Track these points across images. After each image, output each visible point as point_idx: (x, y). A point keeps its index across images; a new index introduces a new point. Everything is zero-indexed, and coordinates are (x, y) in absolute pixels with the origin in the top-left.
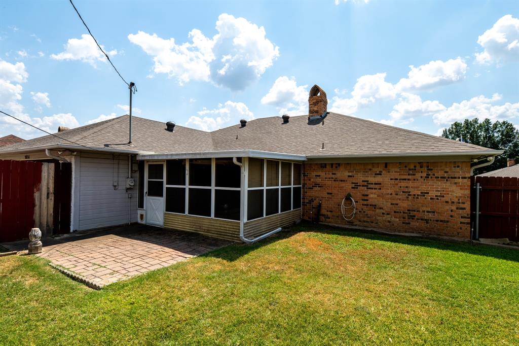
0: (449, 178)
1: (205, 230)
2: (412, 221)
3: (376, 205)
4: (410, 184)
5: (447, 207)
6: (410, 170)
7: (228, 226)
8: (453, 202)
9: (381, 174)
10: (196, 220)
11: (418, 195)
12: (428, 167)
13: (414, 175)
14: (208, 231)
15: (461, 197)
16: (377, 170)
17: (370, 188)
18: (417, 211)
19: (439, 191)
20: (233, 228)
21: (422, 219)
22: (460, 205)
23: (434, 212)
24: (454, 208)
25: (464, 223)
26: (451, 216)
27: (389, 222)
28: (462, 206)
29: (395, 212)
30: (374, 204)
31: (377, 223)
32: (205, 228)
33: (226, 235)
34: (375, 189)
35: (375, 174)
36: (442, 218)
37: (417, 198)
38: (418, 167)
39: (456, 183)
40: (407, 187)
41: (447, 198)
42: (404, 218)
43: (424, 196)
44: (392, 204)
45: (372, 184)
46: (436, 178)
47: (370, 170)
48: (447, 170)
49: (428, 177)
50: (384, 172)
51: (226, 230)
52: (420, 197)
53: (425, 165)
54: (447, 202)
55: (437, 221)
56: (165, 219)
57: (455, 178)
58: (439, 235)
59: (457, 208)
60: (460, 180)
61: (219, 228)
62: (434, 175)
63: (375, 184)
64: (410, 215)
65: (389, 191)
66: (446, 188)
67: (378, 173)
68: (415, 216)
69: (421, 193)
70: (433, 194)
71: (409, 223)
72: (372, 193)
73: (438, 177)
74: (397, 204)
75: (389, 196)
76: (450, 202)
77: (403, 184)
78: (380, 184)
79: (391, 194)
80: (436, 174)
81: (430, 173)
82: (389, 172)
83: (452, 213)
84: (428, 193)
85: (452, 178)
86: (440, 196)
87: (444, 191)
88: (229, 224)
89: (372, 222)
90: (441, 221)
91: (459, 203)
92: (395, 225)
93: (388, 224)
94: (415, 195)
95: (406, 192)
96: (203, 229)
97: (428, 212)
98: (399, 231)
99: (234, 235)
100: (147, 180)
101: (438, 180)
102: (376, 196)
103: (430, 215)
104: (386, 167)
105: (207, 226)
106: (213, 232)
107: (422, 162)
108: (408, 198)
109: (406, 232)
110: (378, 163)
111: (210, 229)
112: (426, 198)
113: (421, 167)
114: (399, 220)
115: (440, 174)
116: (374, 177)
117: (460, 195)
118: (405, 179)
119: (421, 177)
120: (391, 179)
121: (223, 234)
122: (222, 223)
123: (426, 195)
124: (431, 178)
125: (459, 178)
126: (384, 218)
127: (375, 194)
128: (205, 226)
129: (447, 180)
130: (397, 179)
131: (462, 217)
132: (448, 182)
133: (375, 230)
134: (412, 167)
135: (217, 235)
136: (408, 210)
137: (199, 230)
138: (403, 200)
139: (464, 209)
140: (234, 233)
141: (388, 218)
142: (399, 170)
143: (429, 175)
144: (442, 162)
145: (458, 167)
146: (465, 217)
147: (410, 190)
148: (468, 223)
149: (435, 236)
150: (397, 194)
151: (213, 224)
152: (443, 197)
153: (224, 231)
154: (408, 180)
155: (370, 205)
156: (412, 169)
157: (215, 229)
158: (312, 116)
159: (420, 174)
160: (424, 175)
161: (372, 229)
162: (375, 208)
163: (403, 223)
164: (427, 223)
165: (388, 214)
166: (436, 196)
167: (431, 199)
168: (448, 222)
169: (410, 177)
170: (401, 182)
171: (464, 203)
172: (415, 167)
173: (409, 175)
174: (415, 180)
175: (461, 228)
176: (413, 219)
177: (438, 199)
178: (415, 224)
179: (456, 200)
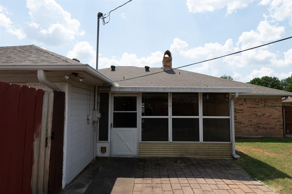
0: (273, 106)
1: (192, 153)
2: (259, 130)
3: (241, 122)
4: (257, 110)
5: (274, 121)
6: (256, 102)
7: (216, 148)
8: (276, 118)
9: (242, 105)
10: (180, 145)
11: (261, 115)
12: (264, 101)
13: (259, 105)
14: (196, 154)
15: (279, 116)
16: (241, 102)
17: (237, 113)
18: (261, 124)
19: (269, 113)
20: (222, 149)
21: (263, 128)
22: (279, 119)
23: (268, 124)
24: (276, 121)
25: (281, 128)
26: (276, 125)
27: (248, 131)
28: (280, 120)
29: (251, 125)
30: (240, 121)
31: (242, 132)
32: (193, 152)
33: (216, 155)
34: (240, 113)
35: (240, 105)
36: (271, 127)
37: (261, 117)
38: (260, 101)
39: (276, 109)
40: (255, 111)
41: (273, 117)
42: (255, 128)
43: (263, 116)
44: (249, 121)
45: (238, 110)
46: (268, 106)
47: (237, 102)
48: (273, 102)
49: (265, 106)
50: (244, 104)
51: (215, 151)
52: (261, 116)
53: (263, 100)
54: (273, 118)
55: (270, 128)
56: (140, 148)
57: (276, 106)
58: (271, 135)
59: (278, 121)
60: (278, 107)
61: (208, 150)
62: (267, 105)
63: (240, 110)
64: (258, 126)
65: (247, 114)
66: (272, 112)
67: (241, 104)
68: (260, 127)
69: (262, 114)
70: (267, 114)
71: (258, 131)
72: (238, 115)
73: (269, 106)
74: (251, 121)
75: (248, 117)
76: (275, 118)
77: (254, 110)
78: (242, 110)
79: (248, 116)
80: (268, 104)
81: (265, 104)
82: (247, 103)
83: (276, 124)
84: (265, 114)
85: (275, 106)
86: (270, 116)
87: (272, 113)
88: (218, 145)
89: (239, 132)
90: (272, 128)
91: (278, 118)
92: (251, 132)
93: (248, 132)
94: (259, 116)
95: (255, 114)
96: (189, 153)
97: (266, 124)
98: (253, 135)
99: (222, 154)
100: (113, 111)
101: (269, 108)
102: (240, 117)
103: (267, 125)
104: (245, 100)
105: (195, 150)
106: (201, 154)
107: (262, 99)
108: (256, 117)
109: (256, 135)
110: (241, 99)
111: (198, 152)
112: (264, 117)
113: (262, 101)
114: (253, 129)
115: (270, 104)
116: (239, 106)
117: (278, 115)
118: (254, 107)
119: (262, 106)
120: (248, 107)
121: (212, 154)
122: (210, 145)
123: (264, 115)
124: (266, 106)
125: (278, 106)
126: (245, 129)
127: (240, 116)
128: (192, 150)
129: (273, 108)
130: (250, 107)
131: (280, 125)
132: (274, 108)
133: (241, 136)
134: (257, 101)
135: (205, 156)
136: (257, 124)
137: (185, 154)
138: (254, 118)
139: (280, 121)
140: (223, 152)
141: (247, 129)
142: (251, 103)
143: (265, 105)
144: (270, 99)
145: (277, 101)
146: (281, 125)
147: (257, 113)
148: (282, 128)
149: (269, 136)
150: (251, 116)
151: (201, 147)
152: (272, 116)
153: (212, 152)
154: (256, 107)
155: (238, 122)
156: (258, 102)
157: (204, 151)
158: (166, 69)
159: (261, 105)
160: (263, 105)
161: (239, 136)
162: (240, 124)
163: (255, 131)
164: (266, 130)
165: (247, 127)
166: (269, 116)
167: (267, 117)
168: (274, 128)
169: (256, 106)
170: (252, 109)
171: (280, 118)
172: (259, 101)
173: (256, 105)
174: (259, 107)
175: (280, 131)
176: (259, 128)
177: (269, 117)
178: (260, 131)
179: (277, 117)
